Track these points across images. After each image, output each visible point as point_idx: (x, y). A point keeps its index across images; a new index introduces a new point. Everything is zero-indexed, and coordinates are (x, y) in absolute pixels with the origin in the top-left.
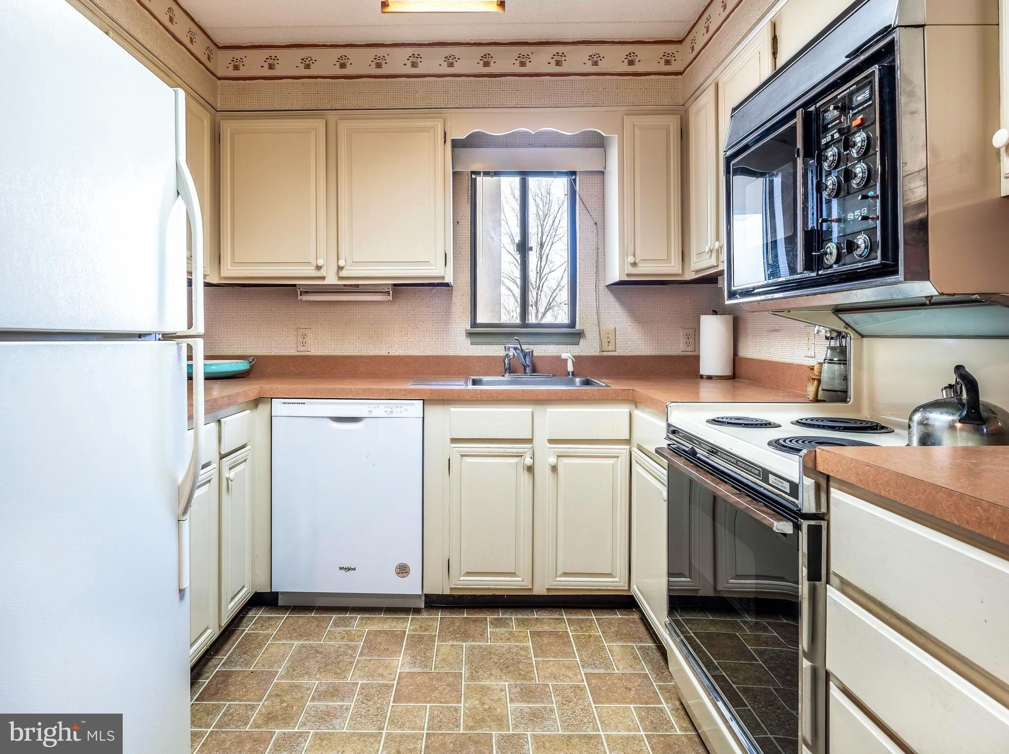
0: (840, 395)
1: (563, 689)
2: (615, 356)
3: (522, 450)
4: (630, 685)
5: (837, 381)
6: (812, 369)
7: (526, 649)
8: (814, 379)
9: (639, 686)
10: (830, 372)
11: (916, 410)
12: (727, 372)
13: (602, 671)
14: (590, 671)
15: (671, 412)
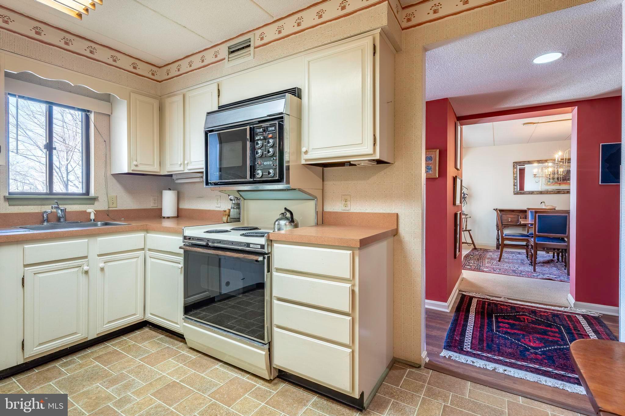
0: (238, 220)
1: (132, 370)
2: (117, 210)
3: (81, 263)
4: (164, 353)
5: (236, 215)
6: (225, 211)
7: (97, 366)
8: (226, 215)
9: (168, 352)
10: (233, 213)
11: (277, 220)
12: (176, 215)
13: (147, 355)
14: (140, 358)
15: (185, 231)
